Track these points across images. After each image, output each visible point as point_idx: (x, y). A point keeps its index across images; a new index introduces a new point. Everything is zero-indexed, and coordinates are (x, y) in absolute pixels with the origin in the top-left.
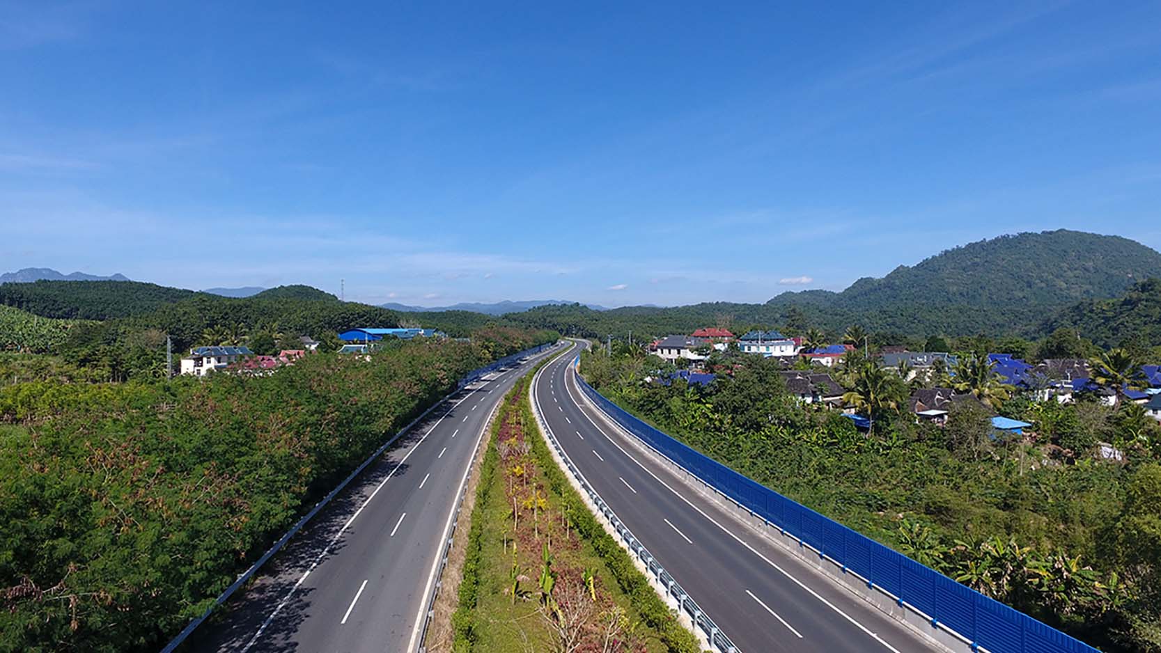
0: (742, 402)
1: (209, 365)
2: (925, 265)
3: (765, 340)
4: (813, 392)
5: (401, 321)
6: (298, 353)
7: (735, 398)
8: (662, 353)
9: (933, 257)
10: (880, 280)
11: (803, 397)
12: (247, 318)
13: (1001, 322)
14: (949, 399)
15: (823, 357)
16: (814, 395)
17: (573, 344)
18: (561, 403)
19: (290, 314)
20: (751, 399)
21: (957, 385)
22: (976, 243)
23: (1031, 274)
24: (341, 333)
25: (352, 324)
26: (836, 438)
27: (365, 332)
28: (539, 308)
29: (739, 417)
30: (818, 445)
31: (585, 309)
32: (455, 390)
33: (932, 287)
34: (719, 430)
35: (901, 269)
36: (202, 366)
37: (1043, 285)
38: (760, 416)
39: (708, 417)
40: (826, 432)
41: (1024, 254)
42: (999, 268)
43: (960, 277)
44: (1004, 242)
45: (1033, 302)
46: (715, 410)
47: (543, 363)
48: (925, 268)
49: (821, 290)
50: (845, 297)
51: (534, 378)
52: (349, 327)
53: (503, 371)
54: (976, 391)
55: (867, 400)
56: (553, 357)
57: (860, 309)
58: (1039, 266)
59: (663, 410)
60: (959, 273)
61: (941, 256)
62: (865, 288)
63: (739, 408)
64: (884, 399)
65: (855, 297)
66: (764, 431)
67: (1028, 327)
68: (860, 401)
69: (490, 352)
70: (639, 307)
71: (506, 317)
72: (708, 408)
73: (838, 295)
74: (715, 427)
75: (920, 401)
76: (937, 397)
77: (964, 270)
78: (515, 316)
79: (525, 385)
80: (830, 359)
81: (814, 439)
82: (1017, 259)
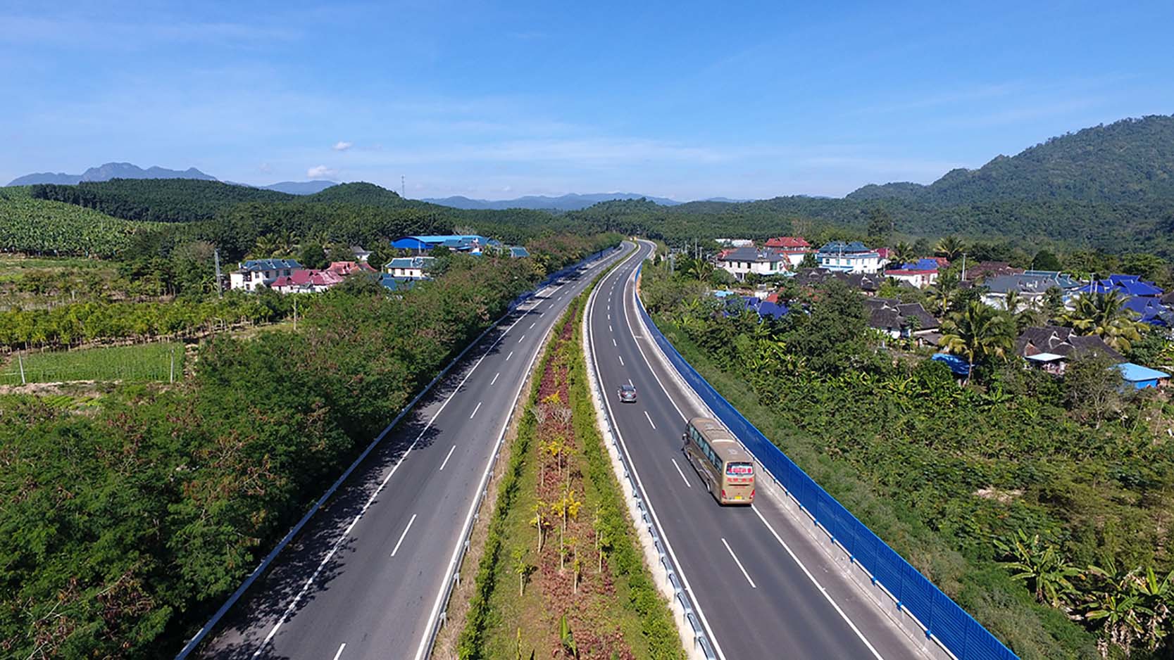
0: (820, 343)
1: (258, 280)
2: (1029, 154)
3: (846, 253)
4: (902, 326)
5: (456, 227)
6: (349, 266)
7: (811, 338)
8: (731, 266)
9: (1038, 145)
10: (975, 172)
11: (889, 332)
12: (300, 224)
13: (1112, 219)
14: (1067, 341)
15: (913, 275)
16: (903, 329)
17: (637, 247)
18: (616, 334)
19: (342, 220)
20: (830, 339)
21: (1076, 322)
22: (1091, 129)
23: (1152, 164)
24: (395, 241)
25: (406, 231)
26: (929, 388)
27: (418, 240)
28: (604, 203)
29: (815, 359)
30: (907, 395)
31: (651, 204)
32: (504, 315)
33: (1034, 179)
34: (790, 373)
35: (1000, 159)
36: (251, 280)
37: (1166, 176)
38: (840, 360)
39: (779, 358)
40: (916, 380)
41: (1147, 141)
42: (1114, 157)
43: (1067, 167)
44: (1126, 127)
45: (1151, 195)
46: (788, 351)
47: (602, 275)
48: (1028, 158)
49: (907, 183)
50: (933, 190)
51: (591, 296)
52: (402, 234)
53: (561, 284)
54: (1099, 330)
55: (969, 344)
56: (613, 266)
57: (950, 204)
58: (1164, 155)
59: (727, 349)
60: (1067, 164)
61: (1047, 144)
62: (956, 182)
63: (816, 349)
64: (990, 345)
65: (945, 191)
66: (843, 377)
67: (1143, 226)
68: (960, 347)
69: (545, 266)
70: (709, 203)
71: (569, 214)
72: (780, 347)
73: (925, 187)
74: (787, 370)
75: (1031, 342)
76: (1053, 337)
77: (1073, 159)
78: (579, 215)
79: (579, 308)
80: (919, 277)
81: (902, 388)
82: (1138, 147)
